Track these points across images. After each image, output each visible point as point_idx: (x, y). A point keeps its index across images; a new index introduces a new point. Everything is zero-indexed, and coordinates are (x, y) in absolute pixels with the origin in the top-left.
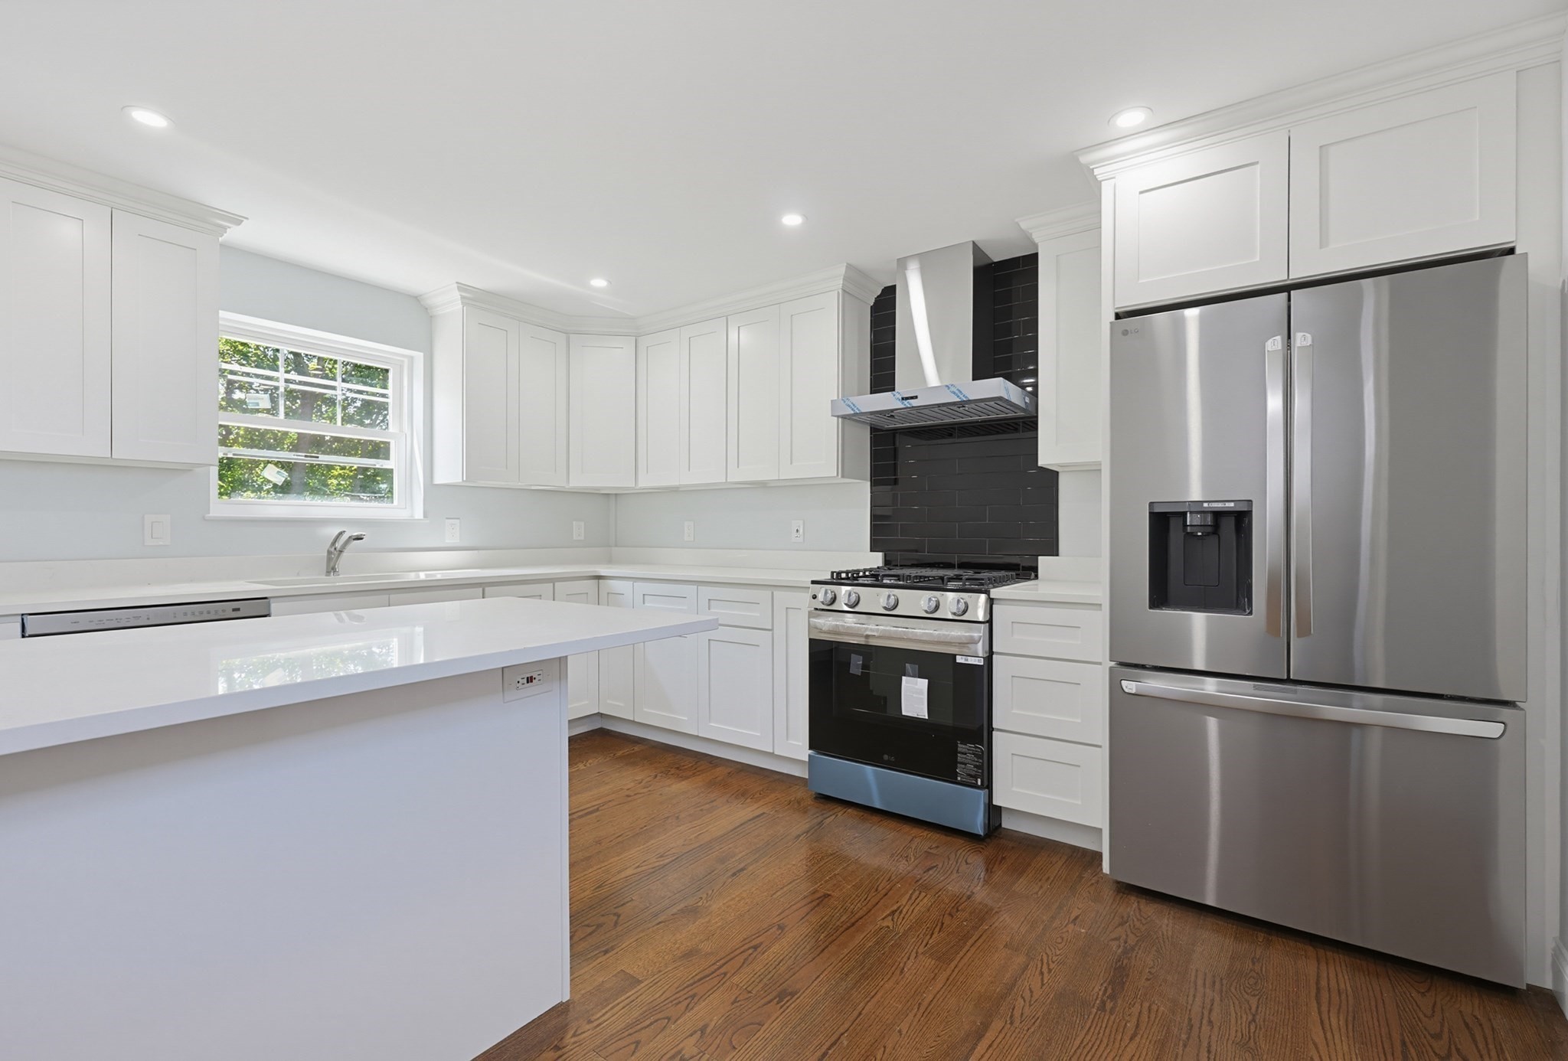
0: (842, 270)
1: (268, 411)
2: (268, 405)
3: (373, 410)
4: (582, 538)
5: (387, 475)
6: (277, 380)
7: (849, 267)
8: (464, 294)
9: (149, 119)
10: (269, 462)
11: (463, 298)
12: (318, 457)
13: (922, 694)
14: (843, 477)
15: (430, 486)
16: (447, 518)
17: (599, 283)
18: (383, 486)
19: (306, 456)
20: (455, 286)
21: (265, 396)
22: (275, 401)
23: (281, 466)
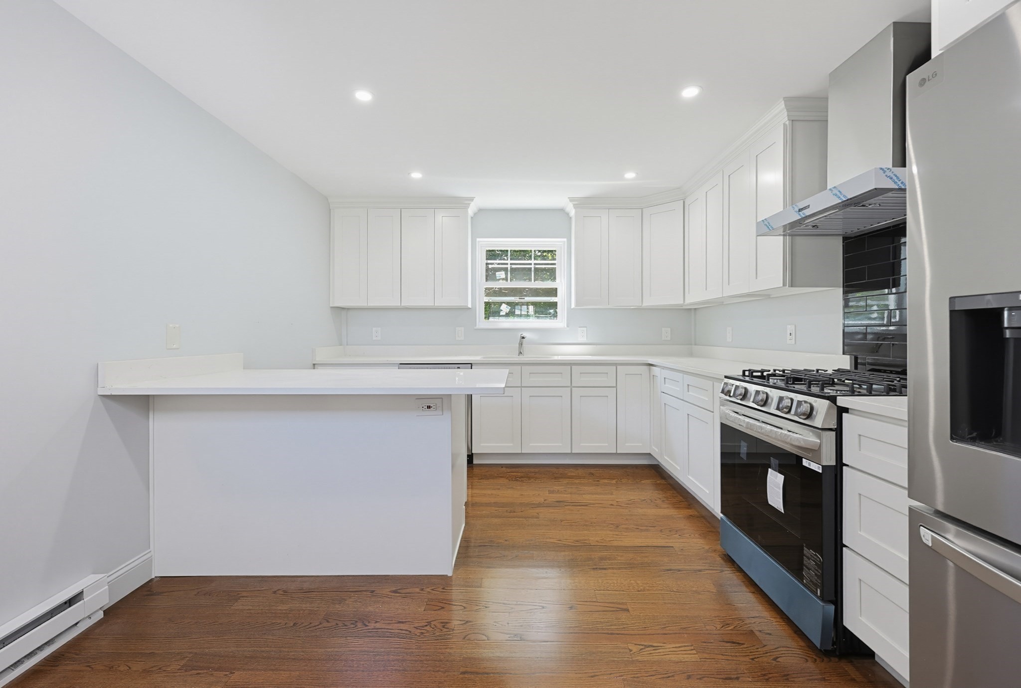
0: (782, 105)
1: (503, 279)
2: (504, 277)
3: (551, 274)
4: (669, 338)
5: (554, 305)
6: (507, 264)
7: (787, 100)
8: (574, 203)
9: (416, 175)
10: (504, 303)
11: (574, 205)
12: (524, 298)
13: (779, 488)
14: (792, 285)
15: (570, 310)
16: (579, 327)
17: (630, 175)
18: (552, 311)
19: (518, 298)
20: (568, 200)
21: (503, 273)
22: (506, 274)
23: (508, 304)
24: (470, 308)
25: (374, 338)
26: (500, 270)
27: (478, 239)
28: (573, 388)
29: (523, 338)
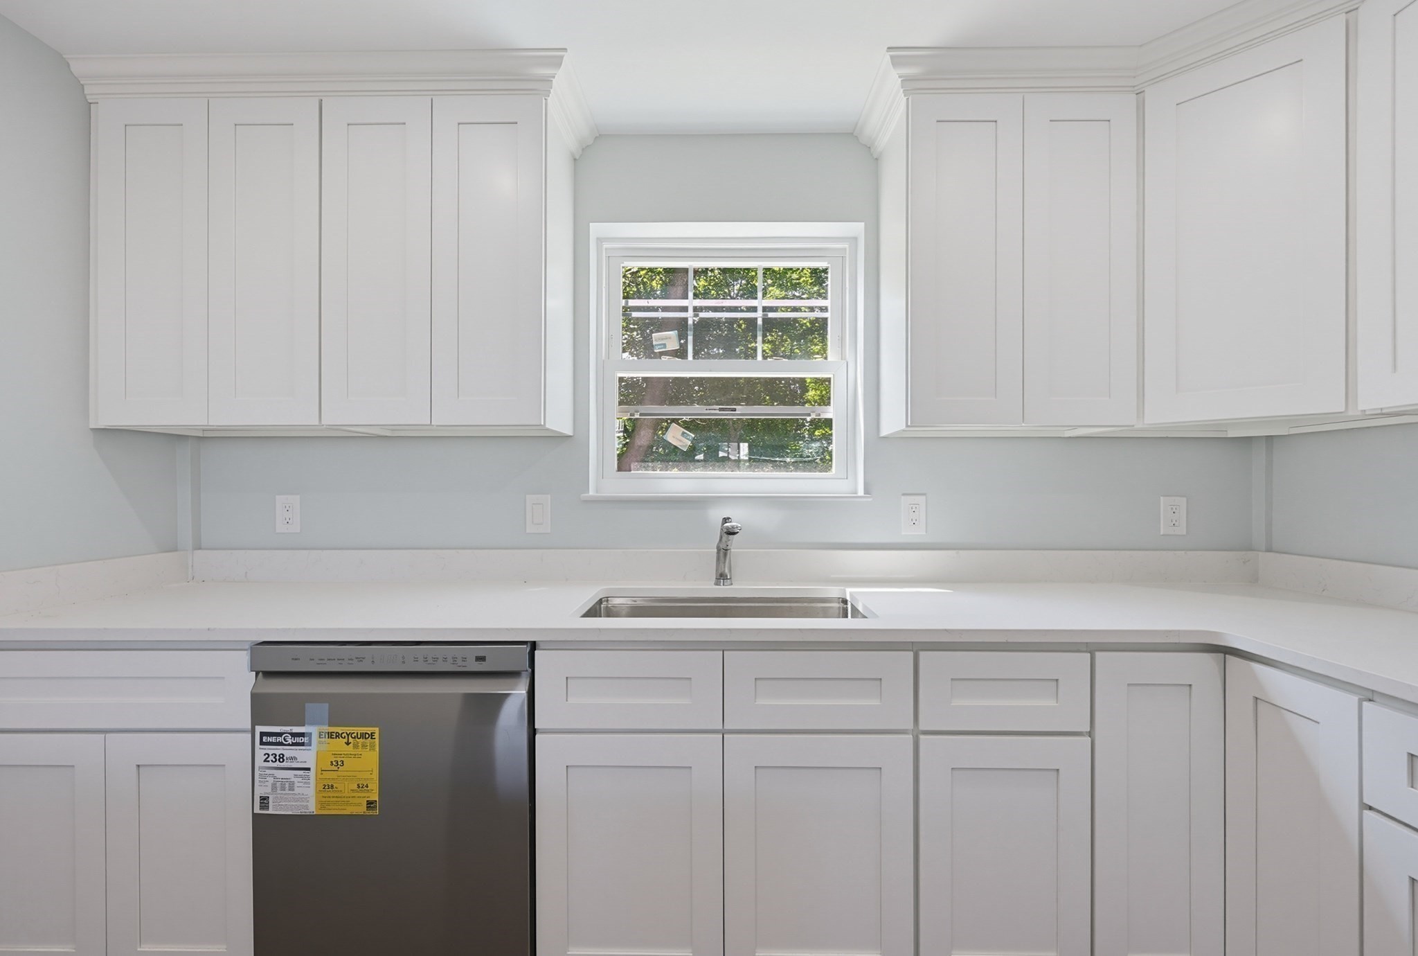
2: (676, 346)
3: (813, 336)
4: (1182, 530)
6: (684, 309)
8: (904, 68)
10: (673, 421)
11: (906, 80)
12: (735, 410)
15: (876, 441)
16: (904, 494)
19: (720, 410)
20: (887, 57)
21: (673, 334)
22: (682, 336)
23: (689, 426)
24: (570, 436)
25: (281, 528)
26: (661, 325)
27: (593, 226)
28: (922, 737)
29: (731, 533)
